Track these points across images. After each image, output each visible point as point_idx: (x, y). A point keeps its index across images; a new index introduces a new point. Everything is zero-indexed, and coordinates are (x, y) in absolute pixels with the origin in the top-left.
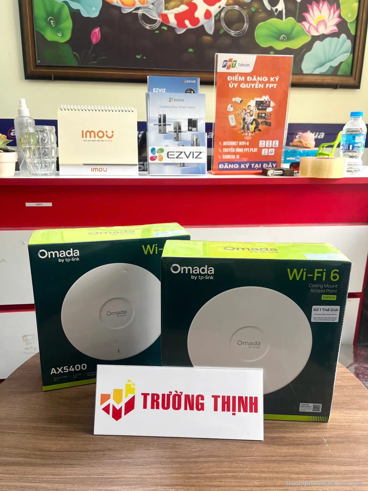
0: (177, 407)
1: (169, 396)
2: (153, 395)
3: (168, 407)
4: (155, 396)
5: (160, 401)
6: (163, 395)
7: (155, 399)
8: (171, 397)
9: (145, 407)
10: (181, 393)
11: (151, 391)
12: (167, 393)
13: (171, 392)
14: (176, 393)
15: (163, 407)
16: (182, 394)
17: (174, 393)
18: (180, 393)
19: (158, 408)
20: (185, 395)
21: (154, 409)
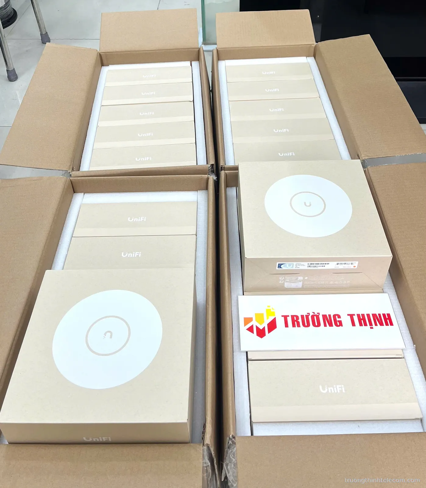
0: (316, 324)
1: (307, 316)
2: (293, 317)
3: (308, 325)
4: (295, 317)
5: (300, 320)
6: (302, 316)
7: (295, 319)
8: (310, 317)
9: (287, 326)
10: (319, 313)
11: (290, 314)
12: (305, 314)
13: (309, 314)
14: (313, 314)
15: (304, 325)
16: (319, 315)
17: (311, 314)
18: (317, 313)
19: (299, 326)
20: (322, 315)
21: (295, 327)
